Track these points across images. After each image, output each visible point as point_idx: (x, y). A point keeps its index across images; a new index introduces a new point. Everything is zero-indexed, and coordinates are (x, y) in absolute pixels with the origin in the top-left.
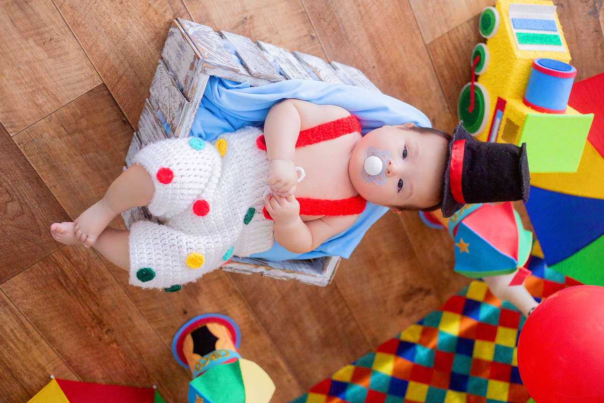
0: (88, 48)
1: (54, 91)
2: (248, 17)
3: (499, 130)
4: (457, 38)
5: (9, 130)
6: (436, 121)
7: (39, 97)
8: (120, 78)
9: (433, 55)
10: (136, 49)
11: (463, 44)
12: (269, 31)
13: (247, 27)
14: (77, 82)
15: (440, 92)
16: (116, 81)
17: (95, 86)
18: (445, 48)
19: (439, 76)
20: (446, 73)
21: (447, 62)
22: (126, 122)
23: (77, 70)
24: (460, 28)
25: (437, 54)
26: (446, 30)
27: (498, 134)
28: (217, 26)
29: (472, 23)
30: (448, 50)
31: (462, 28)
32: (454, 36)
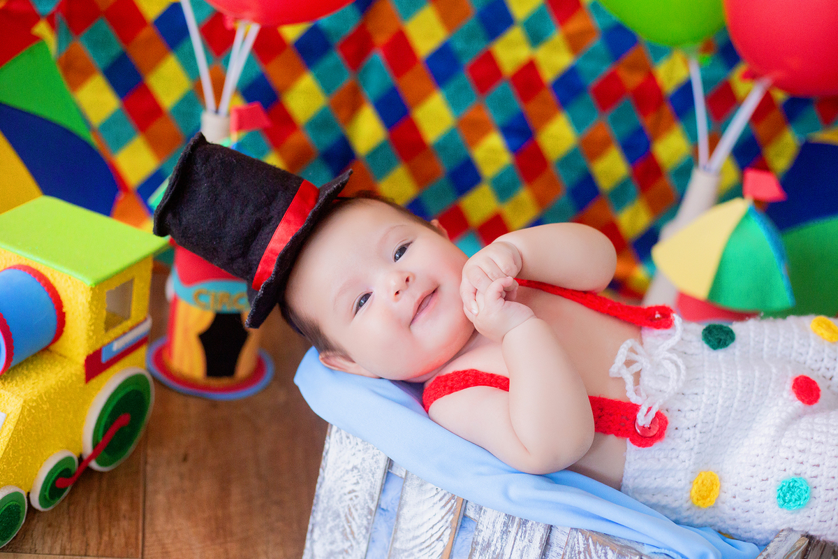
3: (125, 334)
4: (70, 539)
6: (181, 458)
9: (137, 538)
11: (65, 528)
15: (150, 488)
18: (105, 538)
19: (140, 511)
20: (124, 506)
21: (114, 517)
24: (58, 550)
25: (127, 538)
27: (132, 329)
29: (27, 547)
30: (101, 532)
31: (52, 548)
32: (77, 545)
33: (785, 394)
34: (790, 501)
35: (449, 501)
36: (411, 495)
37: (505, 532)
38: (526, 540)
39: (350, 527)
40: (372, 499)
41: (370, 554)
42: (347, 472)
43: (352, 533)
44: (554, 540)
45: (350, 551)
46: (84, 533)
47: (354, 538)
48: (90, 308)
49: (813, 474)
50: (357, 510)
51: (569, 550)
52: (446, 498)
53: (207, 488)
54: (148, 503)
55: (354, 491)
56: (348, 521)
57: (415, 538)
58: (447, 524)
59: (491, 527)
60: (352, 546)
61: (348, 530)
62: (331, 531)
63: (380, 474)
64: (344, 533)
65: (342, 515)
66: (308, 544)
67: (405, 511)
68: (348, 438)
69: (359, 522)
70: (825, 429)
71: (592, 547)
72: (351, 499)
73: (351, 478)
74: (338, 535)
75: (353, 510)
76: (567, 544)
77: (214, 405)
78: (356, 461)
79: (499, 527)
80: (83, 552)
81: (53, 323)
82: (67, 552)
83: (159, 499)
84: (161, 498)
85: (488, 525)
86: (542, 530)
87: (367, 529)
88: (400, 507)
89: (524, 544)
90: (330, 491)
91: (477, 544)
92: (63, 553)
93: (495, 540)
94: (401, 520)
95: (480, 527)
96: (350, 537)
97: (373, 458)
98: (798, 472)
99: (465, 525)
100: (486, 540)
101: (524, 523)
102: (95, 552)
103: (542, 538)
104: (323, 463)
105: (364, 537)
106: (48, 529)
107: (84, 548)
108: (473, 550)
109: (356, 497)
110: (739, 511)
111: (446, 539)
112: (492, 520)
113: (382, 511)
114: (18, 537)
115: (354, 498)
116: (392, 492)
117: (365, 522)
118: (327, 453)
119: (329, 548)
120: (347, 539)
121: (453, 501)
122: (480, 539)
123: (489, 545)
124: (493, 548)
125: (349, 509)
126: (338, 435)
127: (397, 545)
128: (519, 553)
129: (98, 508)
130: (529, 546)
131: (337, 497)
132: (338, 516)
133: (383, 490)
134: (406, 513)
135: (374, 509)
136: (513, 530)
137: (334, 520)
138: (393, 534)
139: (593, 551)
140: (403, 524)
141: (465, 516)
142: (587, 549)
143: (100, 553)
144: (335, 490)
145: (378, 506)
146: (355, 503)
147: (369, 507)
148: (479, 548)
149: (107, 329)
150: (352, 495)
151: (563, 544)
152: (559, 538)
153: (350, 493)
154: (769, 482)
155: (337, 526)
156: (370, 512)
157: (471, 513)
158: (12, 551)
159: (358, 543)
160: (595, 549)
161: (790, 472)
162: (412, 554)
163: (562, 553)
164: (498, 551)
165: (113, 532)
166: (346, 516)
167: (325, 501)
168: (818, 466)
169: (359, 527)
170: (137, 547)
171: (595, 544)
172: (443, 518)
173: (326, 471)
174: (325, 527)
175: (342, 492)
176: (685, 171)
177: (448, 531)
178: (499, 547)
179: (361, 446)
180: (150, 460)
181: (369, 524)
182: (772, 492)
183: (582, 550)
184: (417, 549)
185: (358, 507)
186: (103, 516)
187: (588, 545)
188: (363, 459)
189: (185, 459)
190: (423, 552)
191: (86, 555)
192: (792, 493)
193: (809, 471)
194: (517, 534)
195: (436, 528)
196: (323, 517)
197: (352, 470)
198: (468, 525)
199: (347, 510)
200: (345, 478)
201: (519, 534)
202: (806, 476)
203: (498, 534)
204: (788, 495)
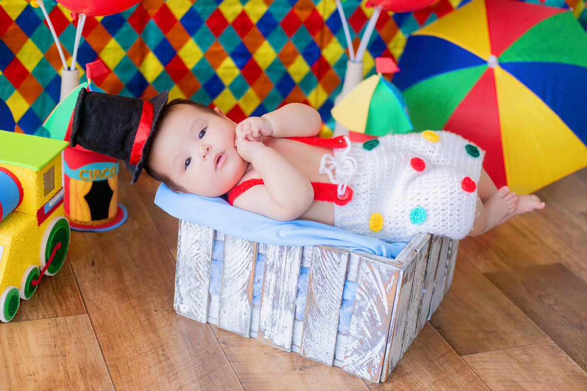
0: (477, 381)
1: (511, 360)
2: (297, 370)
3: (53, 197)
4: (46, 311)
5: (555, 345)
6: (91, 263)
7: (527, 360)
8: (442, 356)
9: (81, 305)
10: (425, 371)
11: (41, 306)
12: (275, 357)
13: (300, 364)
14: (488, 361)
15: (79, 281)
16: (447, 355)
17: (469, 356)
18: (64, 307)
19: (78, 292)
20: (69, 291)
21: (65, 297)
22: (438, 328)
23: (488, 369)
24: (41, 317)
25: (76, 306)
26: (59, 319)
27: (56, 193)
28: (334, 370)
30: (61, 305)
31: (37, 316)
32: (50, 313)
33: (407, 168)
34: (417, 220)
35: (250, 246)
36: (229, 248)
37: (281, 256)
38: (292, 257)
39: (198, 274)
40: (209, 256)
41: (211, 285)
42: (193, 244)
43: (200, 276)
44: (305, 255)
45: (200, 286)
46: (52, 307)
47: (201, 279)
48: (37, 184)
49: (426, 204)
50: (201, 263)
51: (314, 257)
52: (248, 246)
53: (110, 276)
54: (81, 288)
55: (198, 254)
56: (197, 271)
57: (234, 271)
58: (250, 259)
59: (273, 255)
60: (201, 283)
61: (198, 275)
62: (188, 278)
63: (211, 241)
64: (196, 278)
65: (194, 268)
66: (176, 290)
67: (227, 257)
68: (191, 226)
69: (203, 269)
70: (427, 181)
71: (325, 253)
72: (197, 258)
73: (196, 247)
74: (192, 280)
75: (199, 264)
76: (312, 255)
77: (100, 235)
78: (197, 237)
79: (277, 254)
80: (55, 316)
81: (18, 195)
82: (47, 317)
83: (87, 285)
84: (87, 284)
85: (272, 254)
86: (299, 251)
87: (208, 272)
88: (224, 256)
89: (291, 260)
90: (185, 257)
91: (267, 265)
92: (44, 318)
93: (276, 262)
94: (226, 263)
95: (267, 257)
96: (199, 279)
97: (206, 234)
98: (418, 205)
99: (259, 258)
100: (272, 262)
101: (289, 248)
102: (62, 315)
103: (300, 255)
104: (179, 243)
105: (207, 277)
106: (32, 308)
107: (55, 313)
108: (266, 269)
109: (200, 256)
110: (394, 230)
111: (251, 267)
112: (273, 251)
113: (214, 261)
114: (18, 314)
115: (199, 257)
116: (219, 250)
117: (206, 269)
118: (180, 238)
119: (188, 288)
120: (198, 280)
121: (251, 246)
122: (268, 263)
123: (273, 265)
124: (276, 266)
125: (197, 264)
126: (185, 226)
127: (225, 277)
128: (289, 265)
129: (55, 294)
130: (293, 260)
131: (189, 259)
132: (191, 269)
133: (213, 250)
134: (228, 258)
135: (210, 261)
136: (284, 254)
137: (189, 272)
138: (222, 272)
139: (326, 255)
140: (227, 265)
141: (259, 254)
142: (323, 255)
143: (64, 314)
144: (187, 256)
145: (212, 259)
146: (200, 260)
147: (207, 260)
148: (268, 267)
149: (45, 195)
150: (197, 256)
151: (311, 256)
152: (308, 253)
153: (195, 255)
154: (405, 213)
155: (191, 275)
156: (208, 262)
157: (261, 251)
158: (17, 321)
159: (204, 281)
160: (327, 253)
161: (414, 206)
162: (234, 280)
163: (310, 260)
164: (278, 267)
165: (68, 304)
166: (195, 268)
167: (183, 263)
168: (427, 199)
169: (203, 273)
170: (83, 309)
171: (326, 251)
172: (247, 257)
173: (181, 247)
174: (185, 277)
175: (192, 256)
176: (343, 63)
177: (252, 263)
178: (279, 265)
179: (198, 229)
180: (74, 267)
181: (208, 269)
182: (407, 217)
183: (320, 256)
184: (237, 276)
185: (202, 262)
186: (59, 298)
187: (323, 253)
188: (201, 235)
189: (93, 264)
190: (240, 277)
191: (57, 317)
192: (417, 215)
193: (423, 203)
194: (287, 256)
195: (245, 263)
196: (183, 272)
197: (196, 243)
198: (261, 258)
199: (195, 265)
200: (192, 248)
201: (288, 255)
202: (423, 206)
203: (277, 258)
204: (416, 217)
